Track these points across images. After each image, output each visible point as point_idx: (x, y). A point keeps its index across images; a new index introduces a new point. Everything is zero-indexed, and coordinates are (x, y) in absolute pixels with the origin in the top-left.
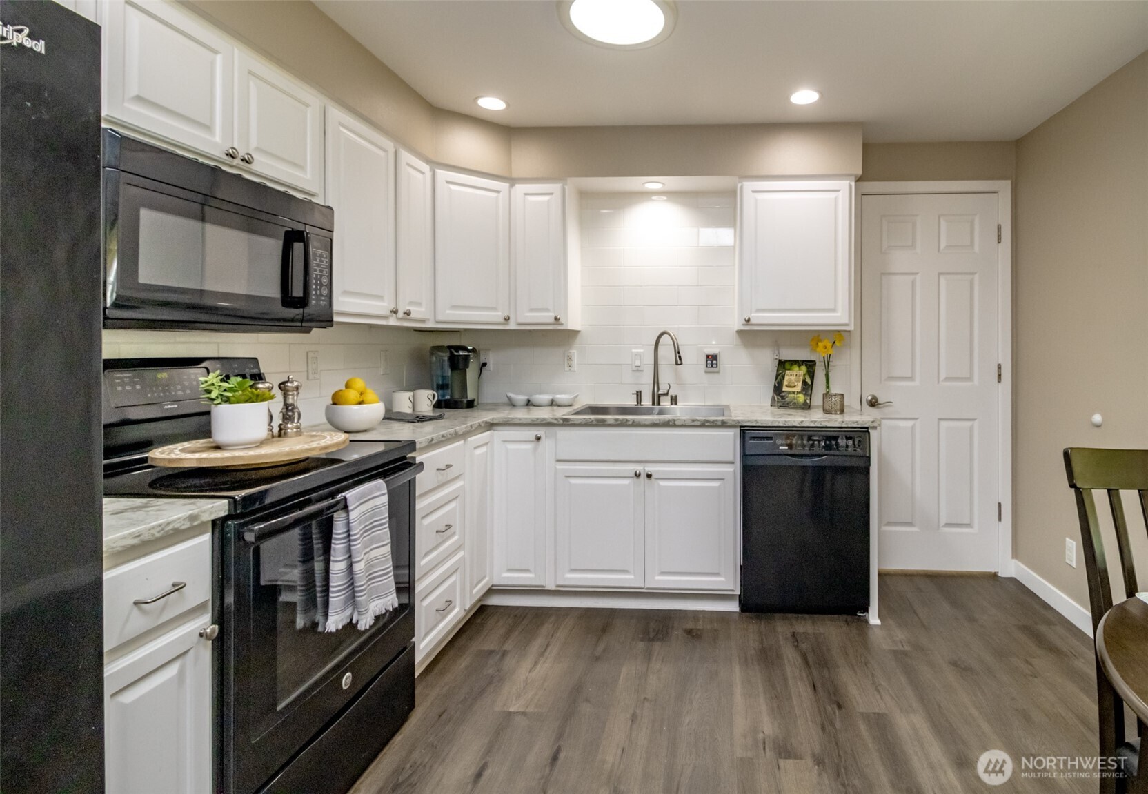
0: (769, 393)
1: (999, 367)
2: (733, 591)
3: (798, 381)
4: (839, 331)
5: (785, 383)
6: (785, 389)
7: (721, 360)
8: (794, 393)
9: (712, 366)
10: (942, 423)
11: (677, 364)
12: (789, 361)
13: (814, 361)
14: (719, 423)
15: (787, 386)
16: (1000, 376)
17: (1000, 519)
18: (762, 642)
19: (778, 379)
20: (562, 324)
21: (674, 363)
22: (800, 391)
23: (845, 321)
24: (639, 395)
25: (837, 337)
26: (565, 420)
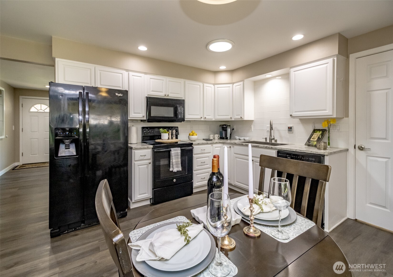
3: (316, 137)
7: (293, 129)
9: (290, 131)
12: (317, 129)
13: (326, 130)
15: (312, 138)
20: (243, 119)
22: (316, 140)
24: (266, 139)
26: (235, 143)
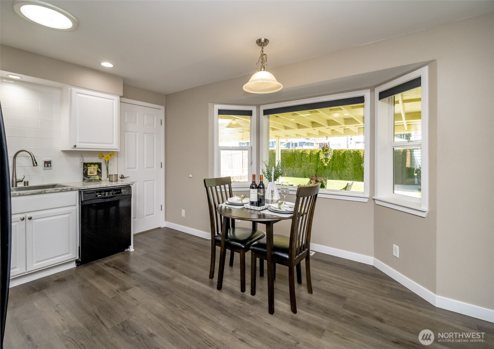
0: (81, 176)
1: (161, 163)
2: (76, 258)
3: (95, 171)
4: (113, 151)
5: (89, 172)
6: (89, 174)
7: (52, 163)
8: (94, 175)
9: (48, 166)
10: (145, 182)
11: (34, 166)
12: (89, 163)
13: (101, 163)
14: (70, 190)
15: (89, 173)
16: (161, 166)
17: (161, 210)
18: (94, 270)
19: (85, 171)
21: (32, 165)
22: (96, 174)
23: (117, 148)
25: (111, 154)
